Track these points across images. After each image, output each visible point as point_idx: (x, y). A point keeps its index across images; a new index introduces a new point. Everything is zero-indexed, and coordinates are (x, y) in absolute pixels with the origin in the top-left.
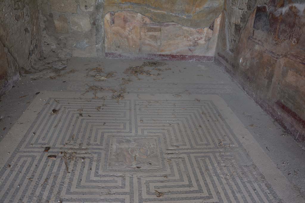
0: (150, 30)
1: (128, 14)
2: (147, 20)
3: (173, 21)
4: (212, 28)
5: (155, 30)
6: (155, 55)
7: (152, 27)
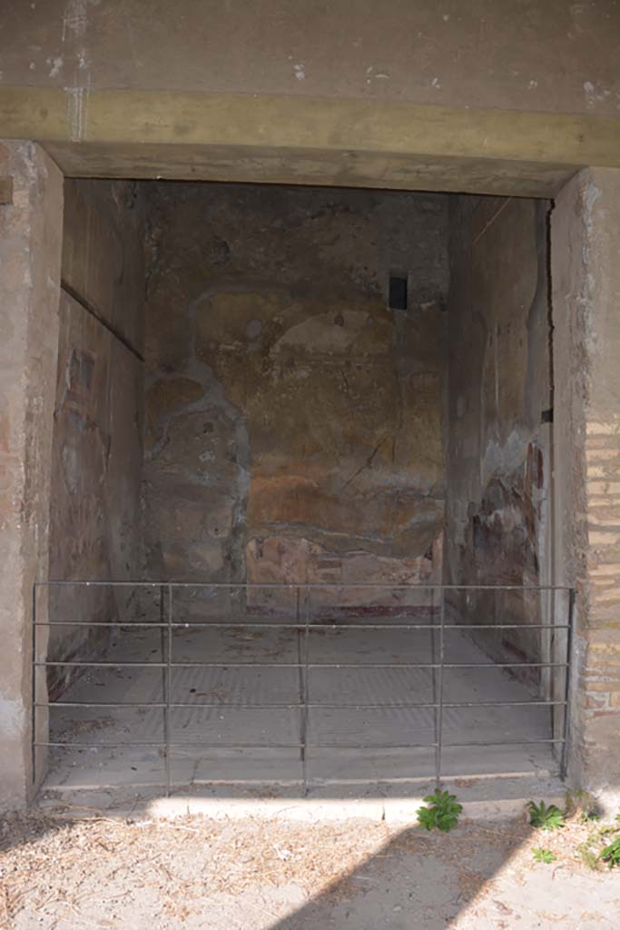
0: (323, 565)
1: (286, 540)
2: (318, 549)
3: (361, 549)
4: (429, 556)
5: (332, 565)
6: (334, 608)
7: (326, 559)
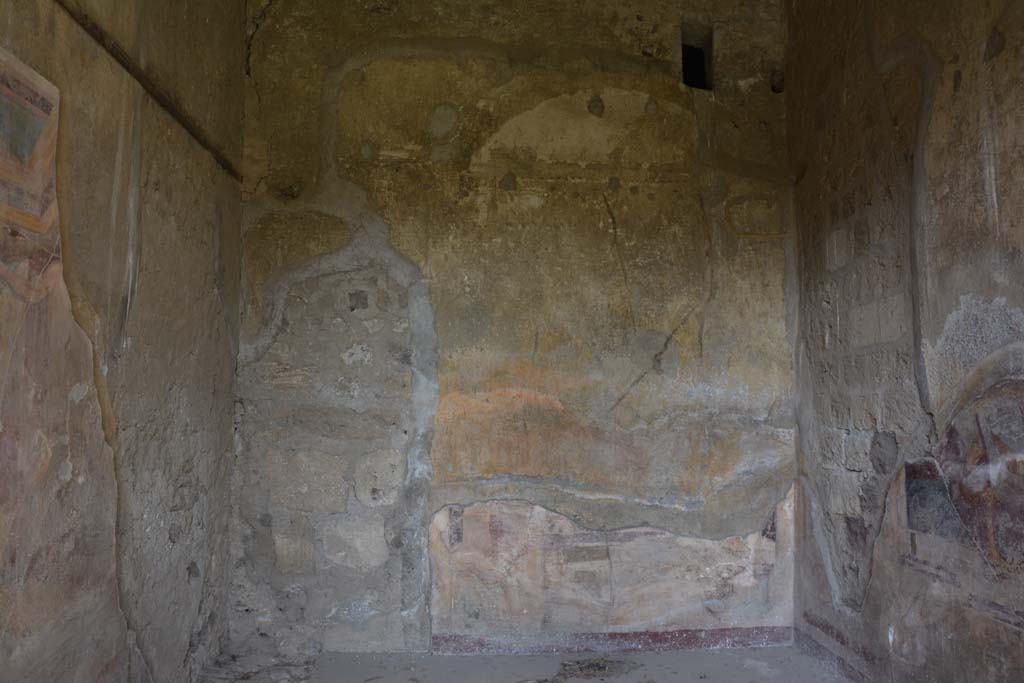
0: (575, 555)
1: (505, 510)
2: (566, 526)
3: (645, 524)
4: (770, 532)
5: (592, 554)
6: (596, 636)
7: (581, 545)
